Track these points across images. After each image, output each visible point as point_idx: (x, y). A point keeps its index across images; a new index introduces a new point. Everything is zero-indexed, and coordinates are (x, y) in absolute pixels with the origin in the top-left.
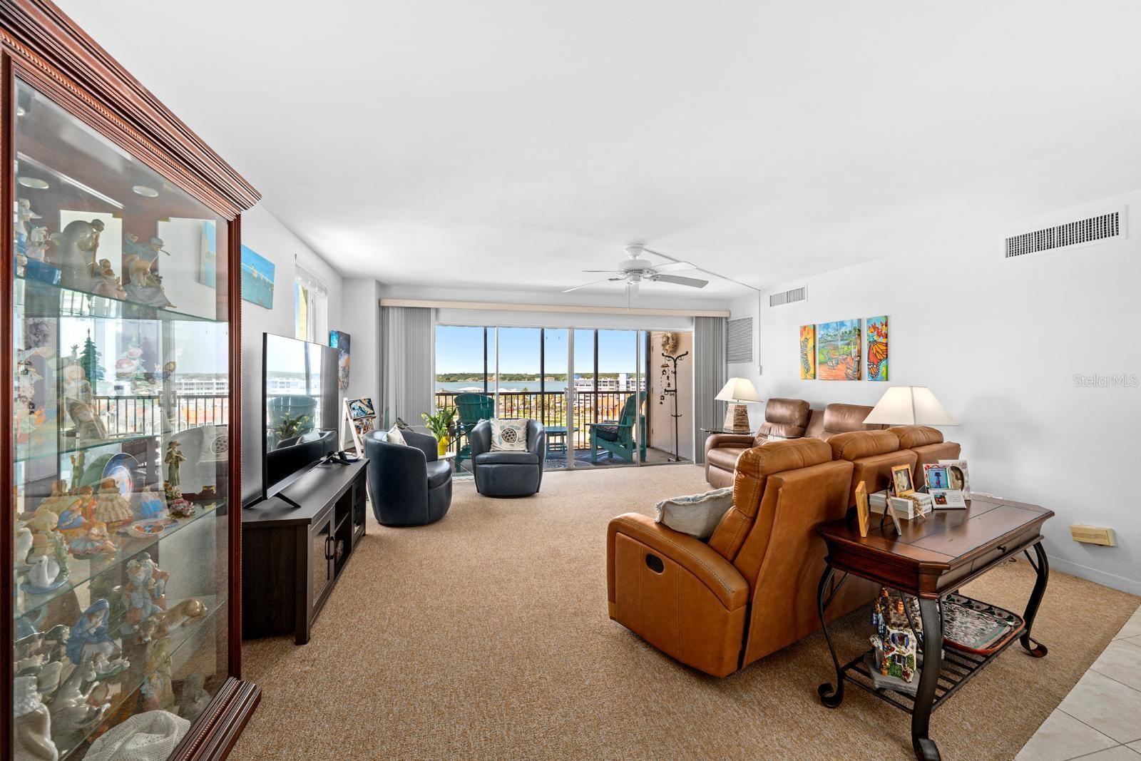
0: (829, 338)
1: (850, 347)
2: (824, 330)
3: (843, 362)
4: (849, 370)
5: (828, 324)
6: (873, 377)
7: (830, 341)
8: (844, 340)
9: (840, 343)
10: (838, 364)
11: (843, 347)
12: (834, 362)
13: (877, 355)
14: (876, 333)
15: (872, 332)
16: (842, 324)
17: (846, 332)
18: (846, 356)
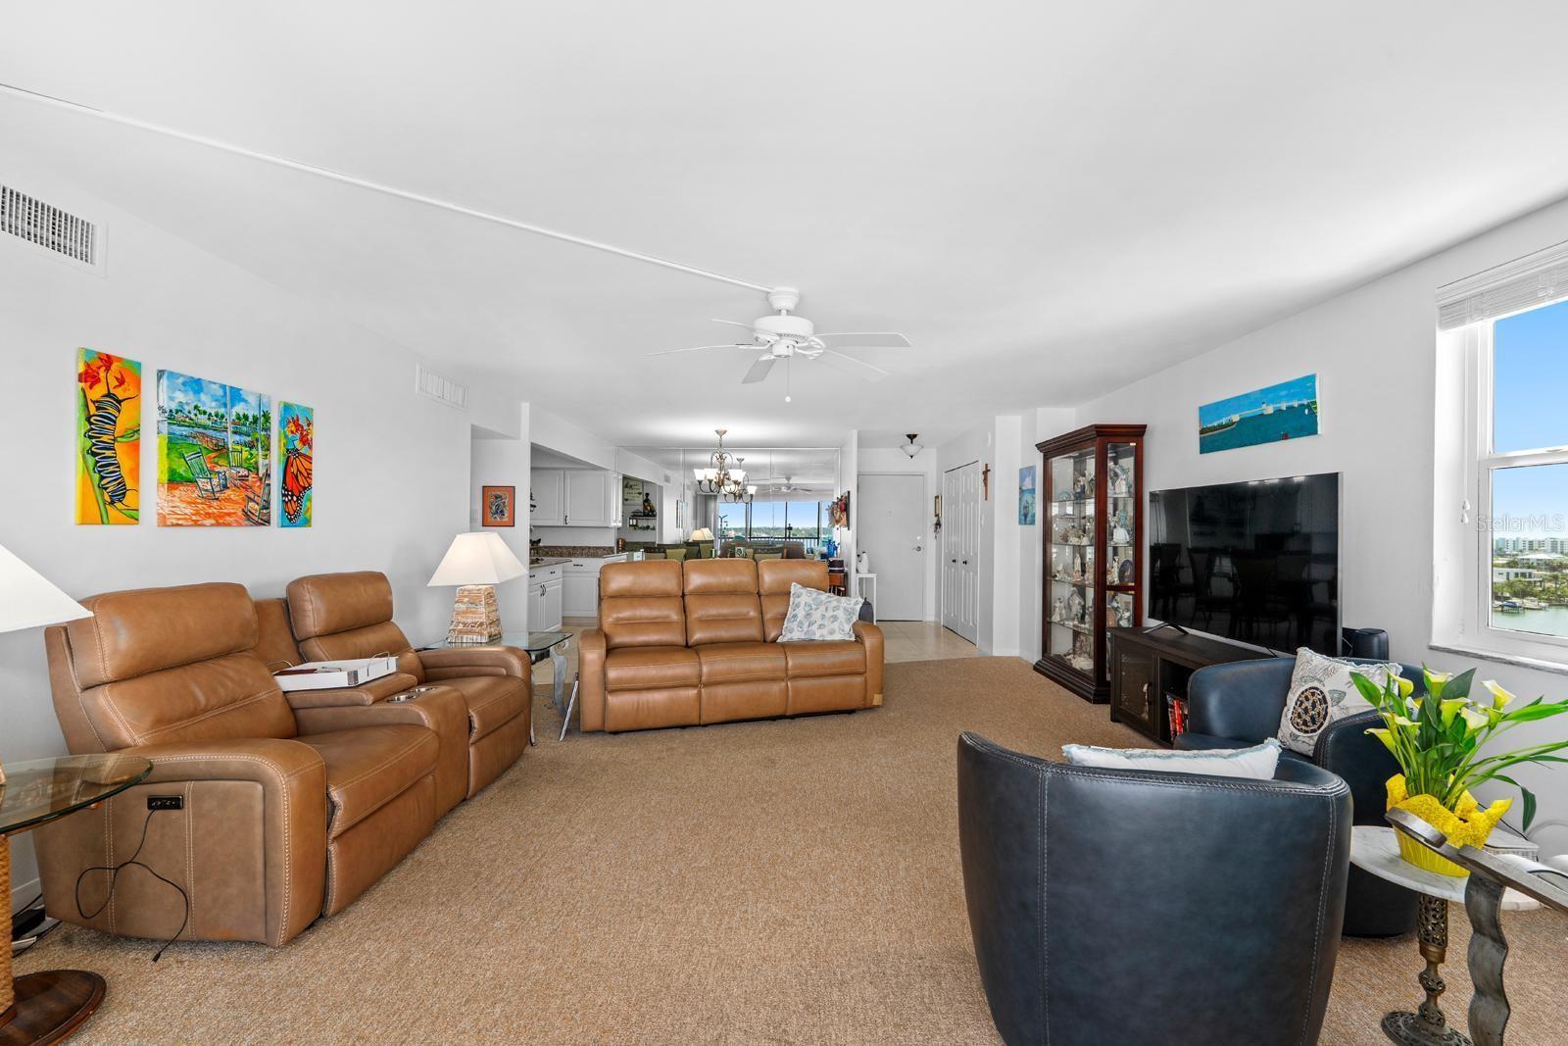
0: (203, 419)
1: (254, 451)
2: (185, 392)
3: (238, 482)
4: (251, 504)
5: (198, 381)
6: (290, 520)
7: (205, 427)
8: (240, 434)
9: (231, 439)
10: (225, 487)
11: (239, 448)
12: (215, 481)
13: (299, 478)
14: (298, 435)
15: (292, 432)
16: (235, 395)
17: (246, 417)
18: (246, 473)
